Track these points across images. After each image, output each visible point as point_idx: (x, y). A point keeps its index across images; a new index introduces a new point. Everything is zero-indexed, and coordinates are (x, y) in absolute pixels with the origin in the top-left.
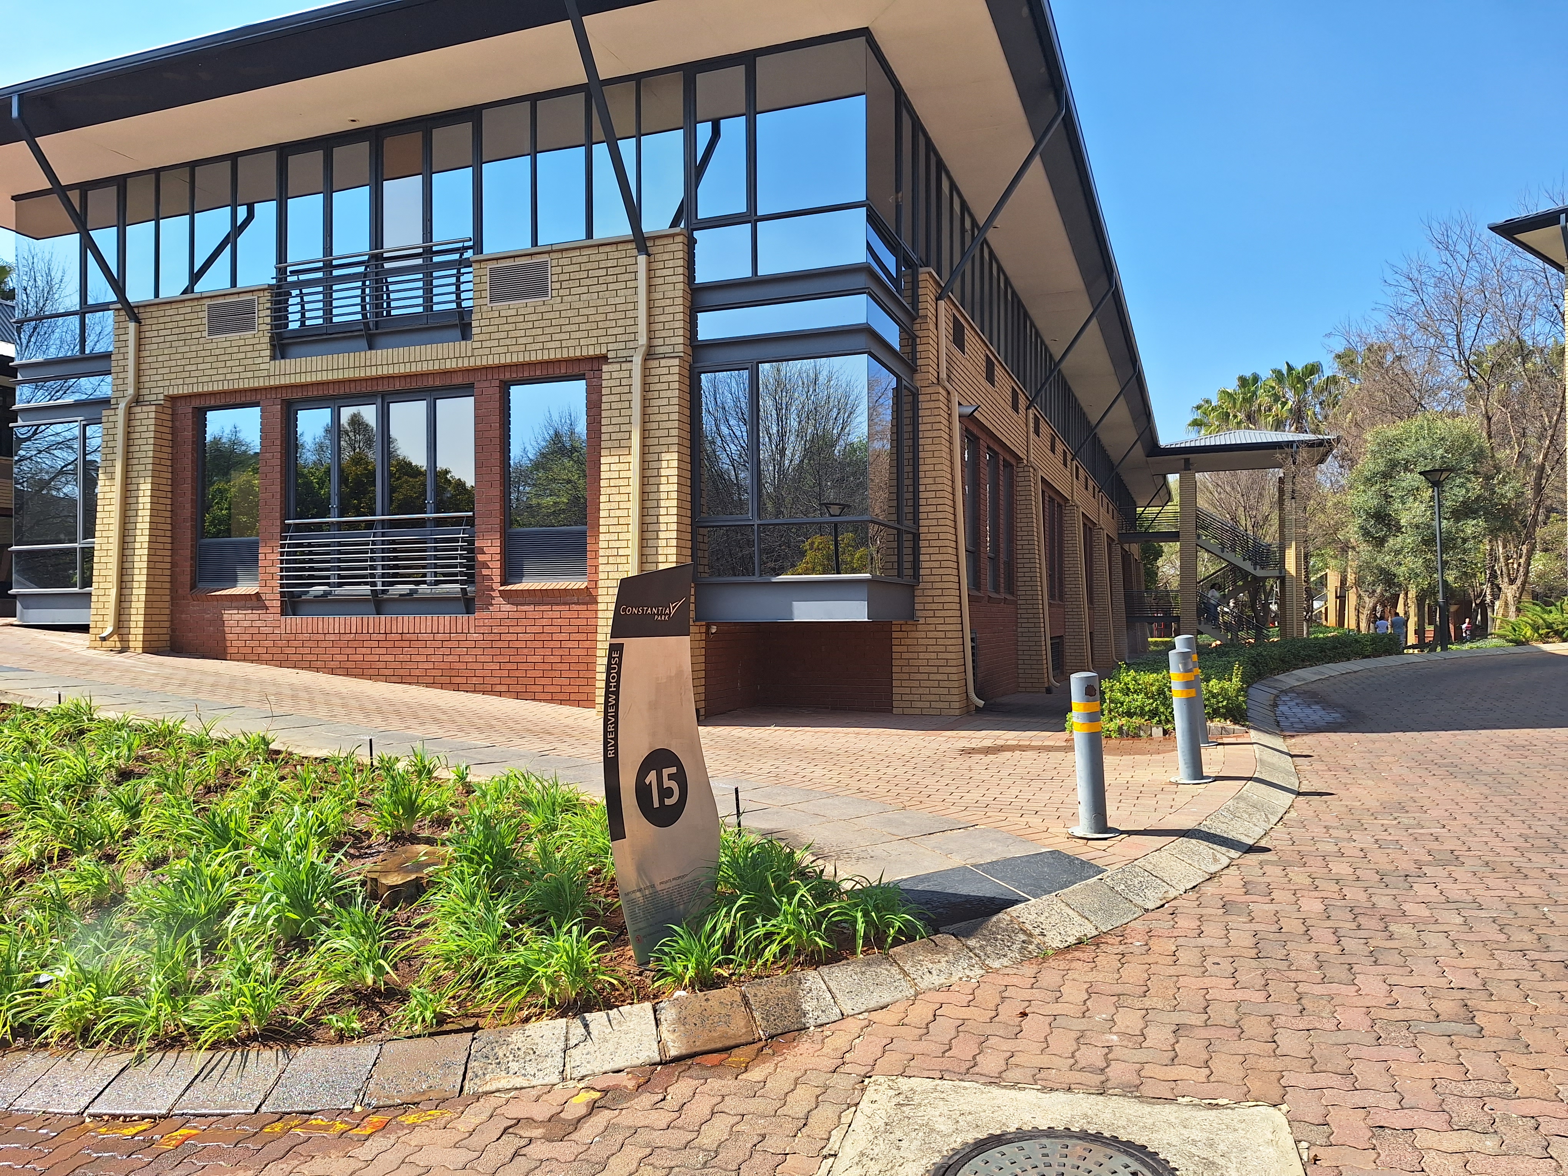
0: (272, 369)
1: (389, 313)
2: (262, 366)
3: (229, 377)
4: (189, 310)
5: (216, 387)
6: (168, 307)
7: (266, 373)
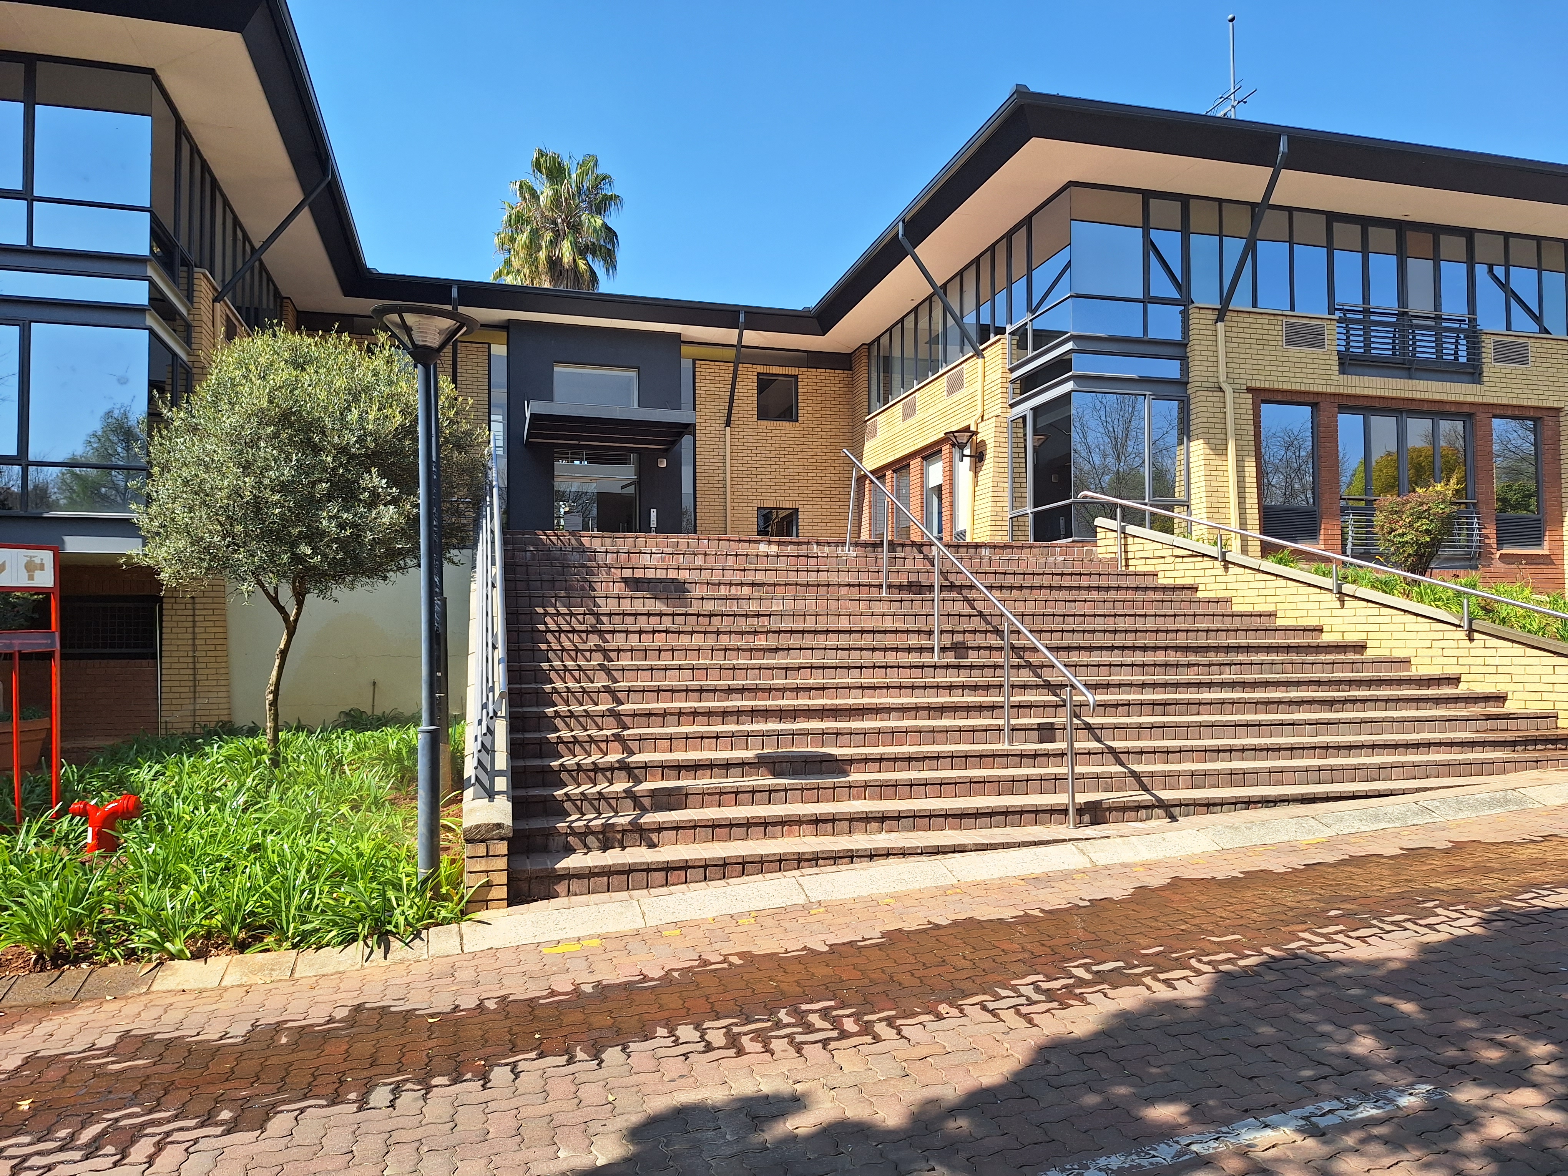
0: (1341, 381)
1: (1414, 355)
2: (1333, 377)
3: (1305, 380)
4: (1266, 321)
5: (1293, 387)
6: (1247, 315)
7: (1336, 383)
